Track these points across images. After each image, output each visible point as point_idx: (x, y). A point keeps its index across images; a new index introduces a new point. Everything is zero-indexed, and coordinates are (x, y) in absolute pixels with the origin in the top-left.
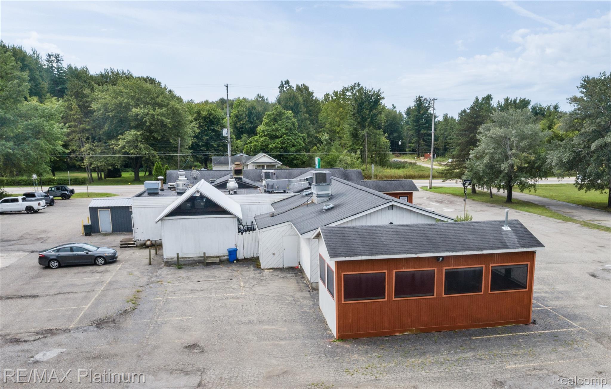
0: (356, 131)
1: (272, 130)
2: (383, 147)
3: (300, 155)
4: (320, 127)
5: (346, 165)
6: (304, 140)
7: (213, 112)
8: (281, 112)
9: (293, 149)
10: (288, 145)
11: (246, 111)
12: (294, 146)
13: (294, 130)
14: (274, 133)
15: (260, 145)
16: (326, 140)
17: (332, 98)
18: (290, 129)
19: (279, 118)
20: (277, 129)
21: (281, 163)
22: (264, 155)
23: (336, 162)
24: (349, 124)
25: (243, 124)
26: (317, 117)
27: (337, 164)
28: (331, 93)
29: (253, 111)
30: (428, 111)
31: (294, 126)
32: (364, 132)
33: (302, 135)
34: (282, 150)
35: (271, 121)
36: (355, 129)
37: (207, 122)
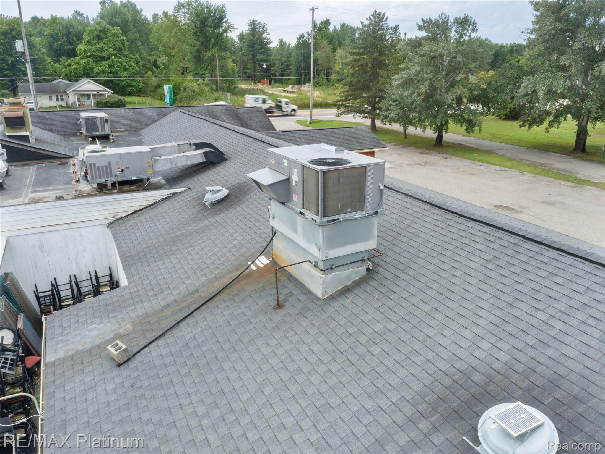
0: (199, 53)
1: (97, 50)
2: (231, 72)
3: (134, 81)
4: (152, 49)
5: (192, 93)
6: (138, 63)
7: (16, 26)
8: (105, 27)
9: (125, 74)
10: (118, 69)
11: (63, 30)
12: (125, 70)
13: (125, 51)
14: (99, 54)
15: (82, 68)
16: (164, 64)
17: (162, 19)
18: (120, 49)
19: (103, 36)
20: (102, 50)
21: (112, 92)
22: (89, 82)
23: (179, 90)
24: (191, 45)
25: (61, 45)
26: (148, 39)
27: (181, 92)
28: (160, 13)
29: (71, 30)
30: (262, 35)
31: (123, 45)
32: (208, 54)
33: (135, 57)
34: (111, 75)
35: (94, 38)
36: (198, 51)
37: (9, 39)
